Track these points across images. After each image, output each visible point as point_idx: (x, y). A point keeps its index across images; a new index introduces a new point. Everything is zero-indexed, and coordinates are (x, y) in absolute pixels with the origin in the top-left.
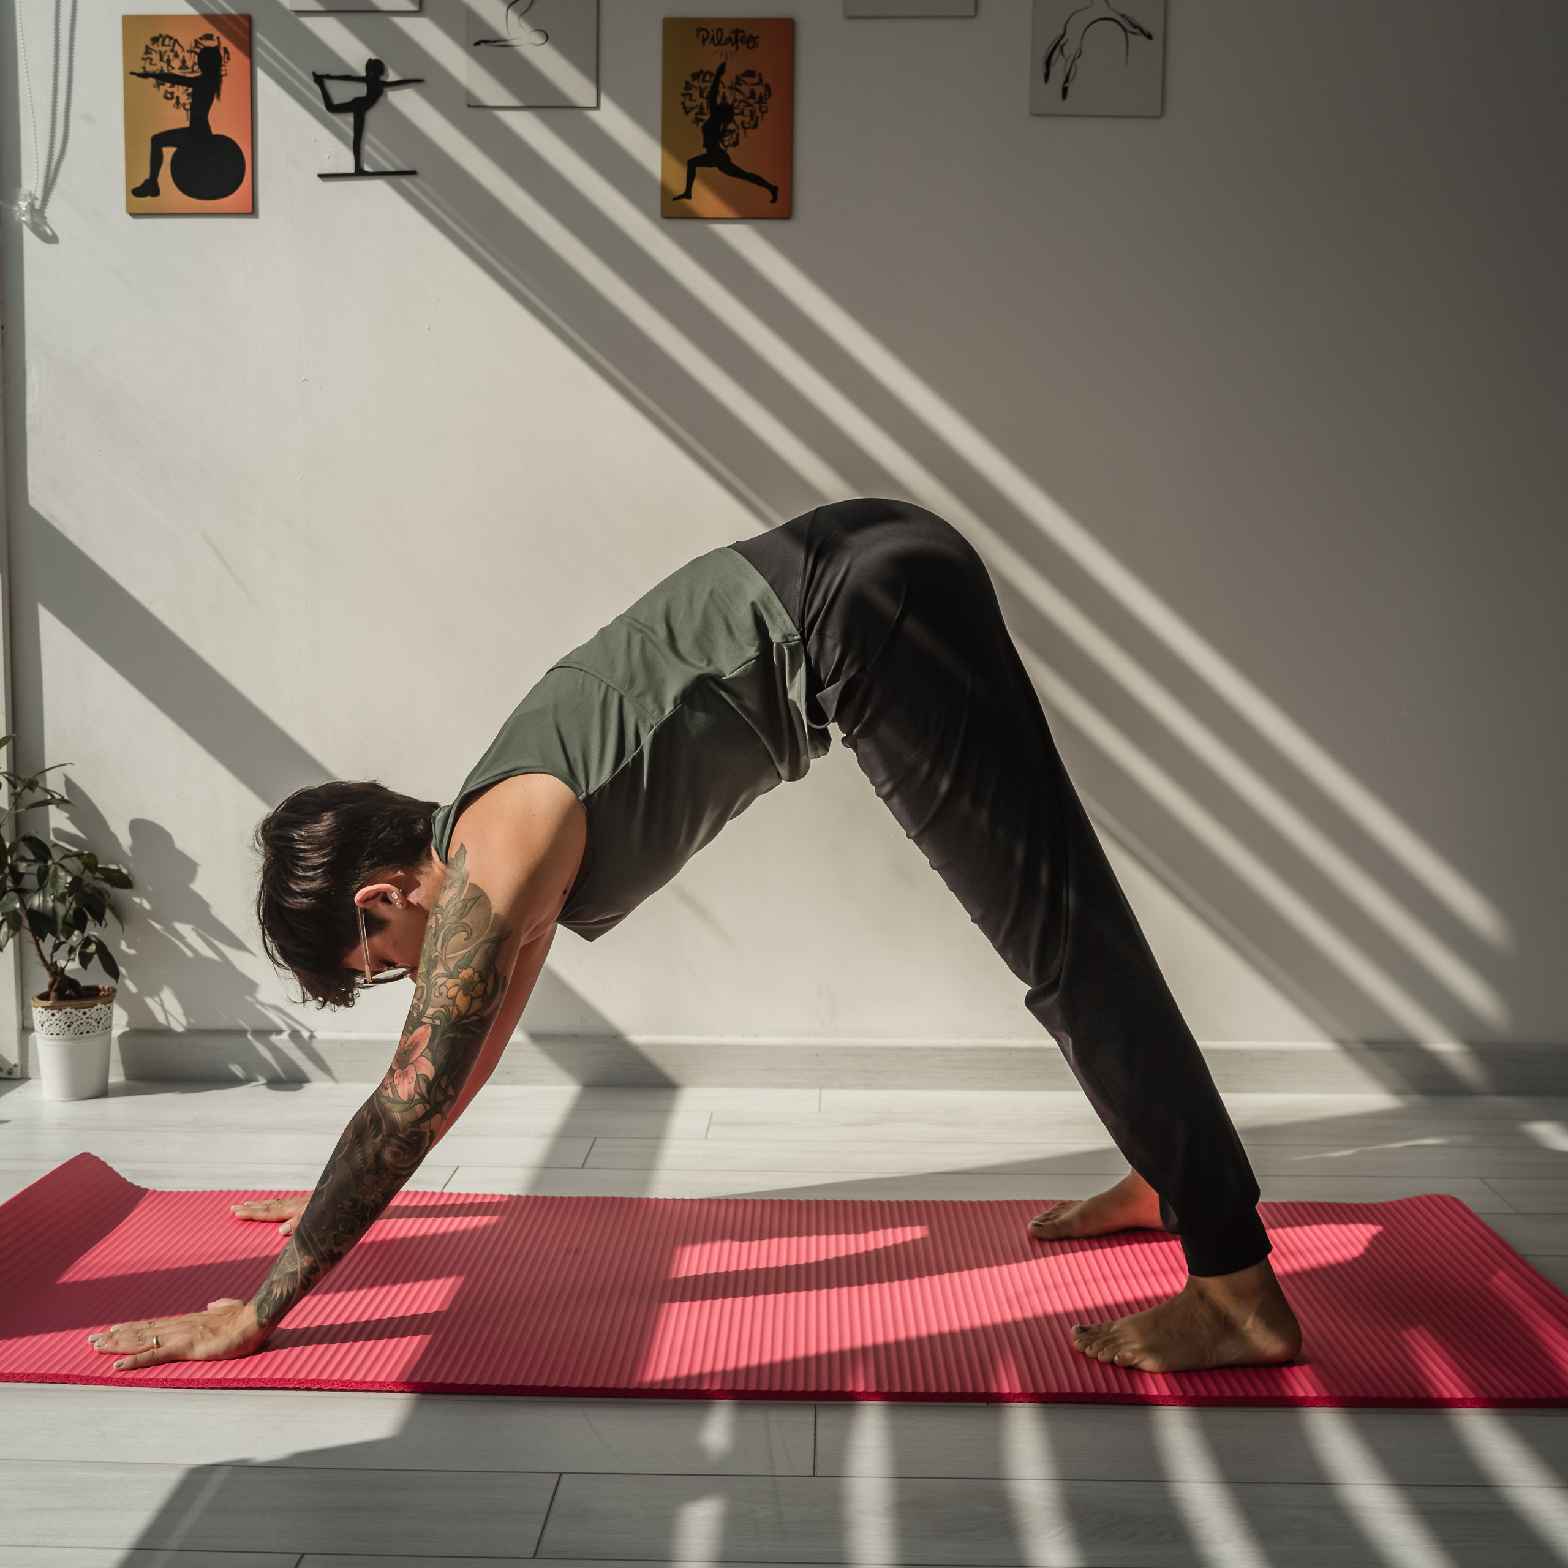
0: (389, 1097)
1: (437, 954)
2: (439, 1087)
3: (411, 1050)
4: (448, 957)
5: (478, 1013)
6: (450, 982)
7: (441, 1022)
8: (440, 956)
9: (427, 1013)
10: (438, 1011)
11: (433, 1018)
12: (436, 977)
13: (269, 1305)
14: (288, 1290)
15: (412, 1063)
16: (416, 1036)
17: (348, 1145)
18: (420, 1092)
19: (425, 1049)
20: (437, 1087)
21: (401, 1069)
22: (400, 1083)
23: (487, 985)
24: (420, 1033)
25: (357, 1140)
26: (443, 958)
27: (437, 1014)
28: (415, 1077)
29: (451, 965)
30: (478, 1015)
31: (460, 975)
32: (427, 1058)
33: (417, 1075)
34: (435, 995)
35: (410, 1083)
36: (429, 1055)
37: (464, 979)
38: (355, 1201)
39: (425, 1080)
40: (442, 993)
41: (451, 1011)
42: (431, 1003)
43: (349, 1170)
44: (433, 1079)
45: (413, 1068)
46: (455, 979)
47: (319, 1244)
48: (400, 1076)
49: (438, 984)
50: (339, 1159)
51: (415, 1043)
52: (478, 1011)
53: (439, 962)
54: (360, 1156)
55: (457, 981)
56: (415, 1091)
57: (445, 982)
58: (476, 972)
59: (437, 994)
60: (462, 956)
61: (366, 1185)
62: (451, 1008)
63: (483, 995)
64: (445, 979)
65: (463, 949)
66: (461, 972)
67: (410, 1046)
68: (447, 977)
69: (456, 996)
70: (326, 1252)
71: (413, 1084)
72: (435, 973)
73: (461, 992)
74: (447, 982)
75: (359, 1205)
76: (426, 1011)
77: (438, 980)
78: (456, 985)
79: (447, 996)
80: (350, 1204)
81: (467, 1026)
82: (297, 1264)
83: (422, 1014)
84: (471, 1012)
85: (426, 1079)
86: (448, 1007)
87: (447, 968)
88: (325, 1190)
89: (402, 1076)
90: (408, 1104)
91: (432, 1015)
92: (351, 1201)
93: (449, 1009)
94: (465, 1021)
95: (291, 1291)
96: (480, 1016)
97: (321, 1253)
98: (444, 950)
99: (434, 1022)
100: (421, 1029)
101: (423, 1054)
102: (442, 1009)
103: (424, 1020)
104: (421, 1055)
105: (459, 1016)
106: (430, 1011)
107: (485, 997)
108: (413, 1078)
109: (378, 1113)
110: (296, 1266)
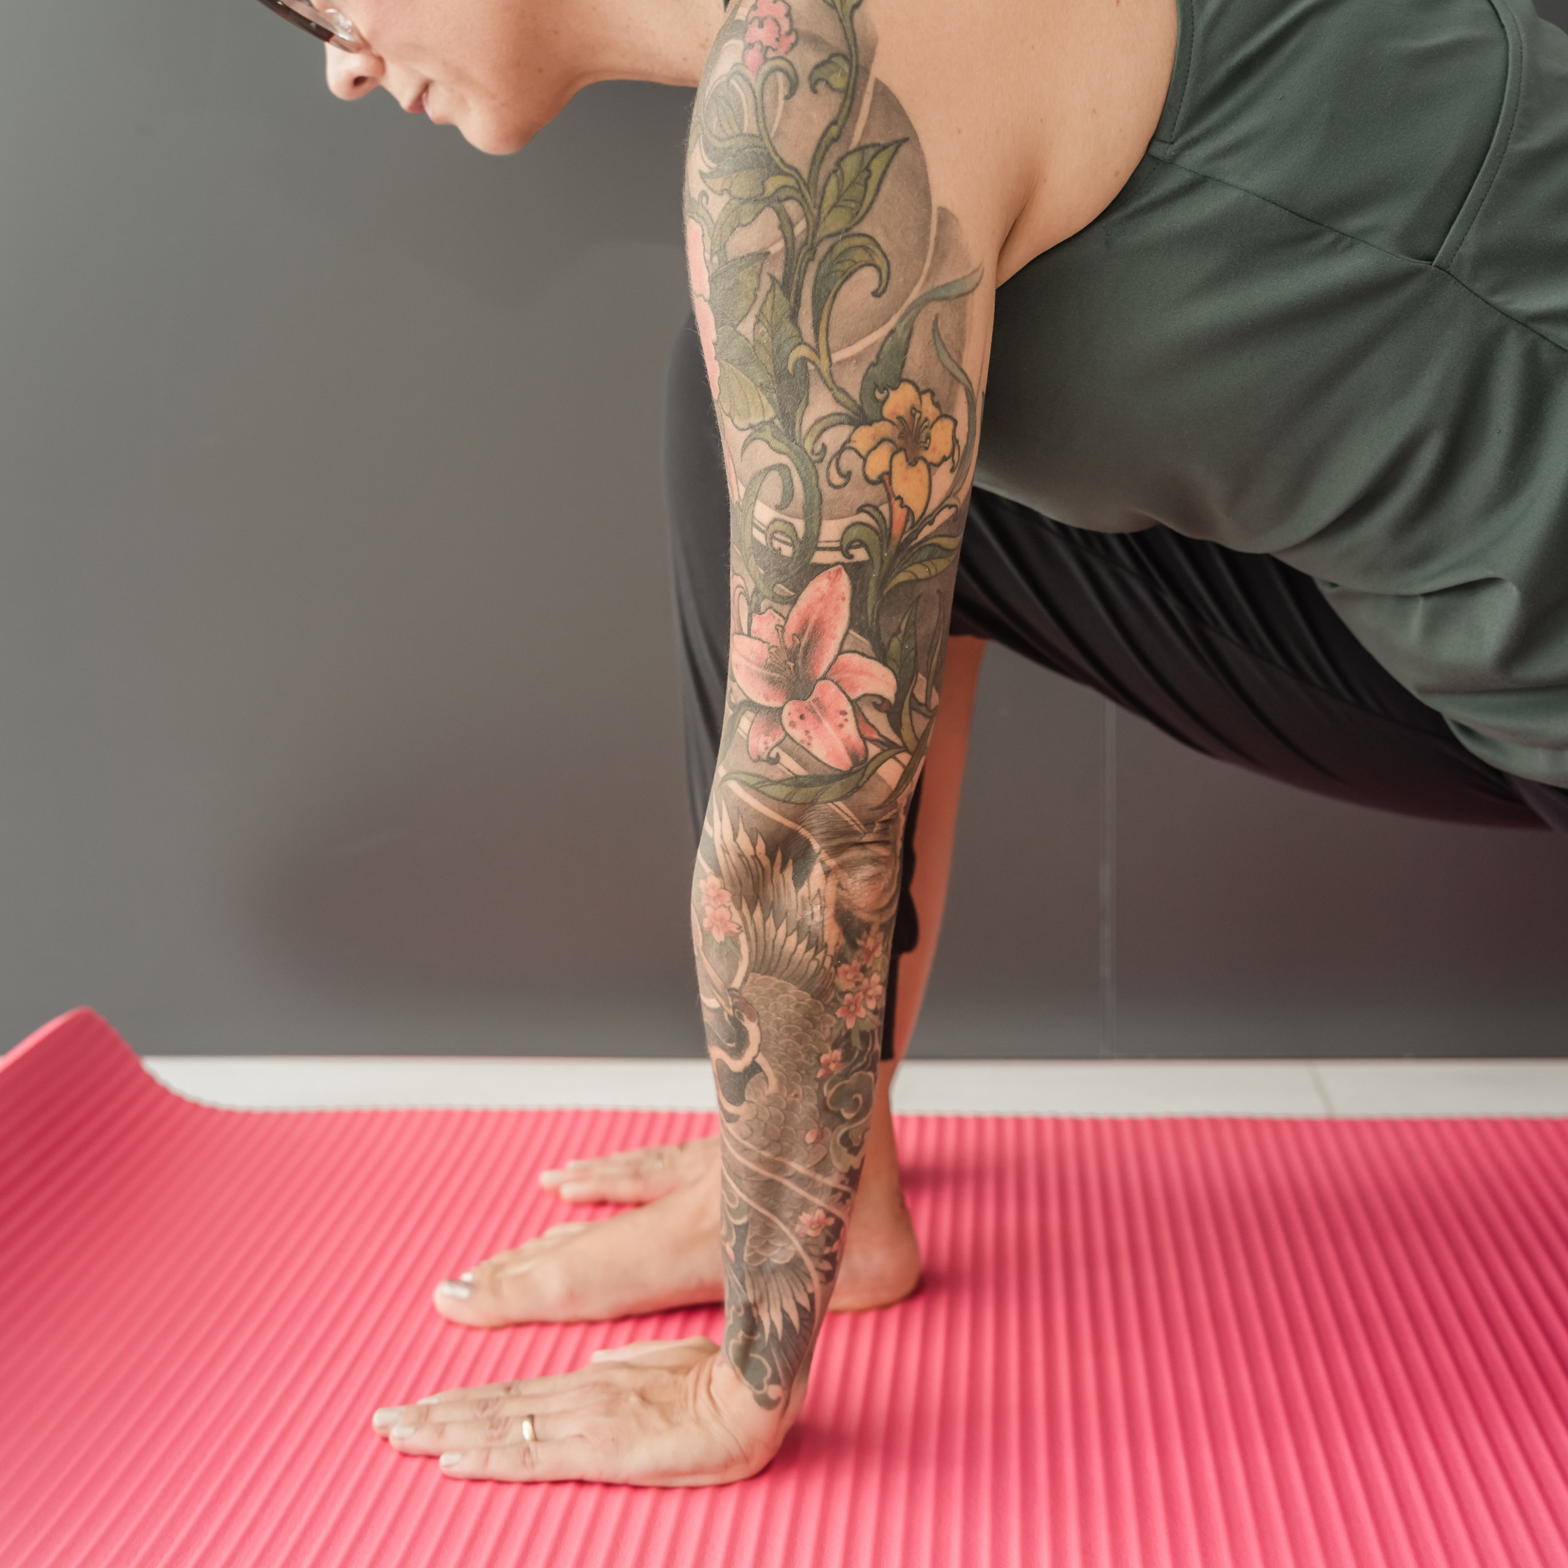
0: (796, 777)
1: (802, 351)
2: (915, 706)
3: (808, 645)
4: (836, 357)
5: (948, 502)
6: (864, 437)
7: (869, 553)
8: (814, 357)
9: (822, 538)
10: (854, 524)
11: (845, 547)
12: (818, 428)
13: (765, 1352)
14: (799, 1307)
15: (824, 678)
16: (810, 606)
17: (742, 938)
18: (876, 736)
19: (846, 634)
20: (911, 708)
21: (798, 699)
22: (812, 733)
23: (955, 422)
24: (819, 594)
25: (758, 913)
26: (824, 365)
27: (855, 533)
28: (849, 708)
29: (852, 383)
30: (950, 507)
31: (887, 410)
32: (863, 654)
33: (851, 701)
34: (831, 485)
35: (841, 726)
36: (865, 644)
37: (899, 418)
38: (843, 1041)
39: (877, 707)
40: (849, 473)
41: (887, 514)
42: (826, 508)
43: (793, 989)
44: (896, 695)
45: (834, 689)
46: (876, 425)
47: (819, 1177)
48: (802, 717)
49: (832, 450)
50: (745, 980)
51: (810, 625)
52: (947, 497)
53: (814, 377)
54: (799, 942)
55: (884, 429)
56: (864, 739)
57: (849, 440)
58: (925, 392)
59: (837, 480)
60: (877, 349)
61: (847, 992)
62: (884, 509)
63: (952, 454)
64: (844, 431)
65: (875, 328)
66: (884, 402)
67: (799, 635)
68: (850, 424)
69: (889, 473)
70: (842, 1183)
71: (850, 728)
72: (809, 420)
73: (900, 458)
74: (854, 437)
75: (856, 1041)
76: (819, 534)
77: (827, 438)
78: (883, 440)
79: (866, 478)
80: (838, 1053)
81: (935, 541)
82: (791, 1242)
83: (809, 543)
84: (934, 504)
85: (879, 703)
86: (876, 508)
87: (841, 396)
88: (761, 1060)
89: (809, 716)
90: (859, 774)
91: (841, 540)
92: (835, 1046)
93: (881, 513)
94: (927, 530)
95: (805, 1302)
96: (955, 506)
97: (835, 1191)
98: (822, 335)
99: (851, 557)
100: (820, 584)
101: (846, 647)
102: (864, 517)
103: (820, 557)
104: (841, 652)
105: (909, 524)
106: (831, 531)
107: (956, 458)
108: (844, 713)
109: (781, 825)
110: (791, 1248)
